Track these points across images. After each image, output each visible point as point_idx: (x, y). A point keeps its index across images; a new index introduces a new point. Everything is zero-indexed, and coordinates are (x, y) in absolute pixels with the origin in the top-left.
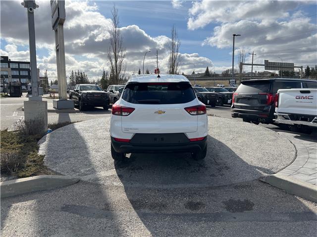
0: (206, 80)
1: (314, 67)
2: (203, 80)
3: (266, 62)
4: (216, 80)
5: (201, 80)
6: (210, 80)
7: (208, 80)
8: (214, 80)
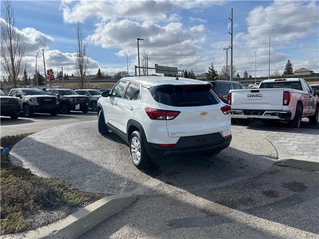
0: (99, 82)
1: (190, 71)
2: (96, 82)
3: (156, 65)
4: (110, 82)
5: (94, 82)
6: (103, 82)
7: (102, 82)
8: (107, 82)
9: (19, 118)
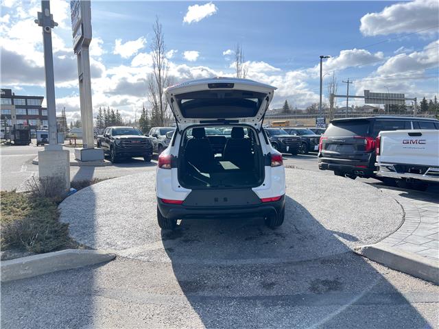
0: (285, 118)
1: (433, 99)
3: (367, 92)
6: (290, 118)
9: (152, 161)
